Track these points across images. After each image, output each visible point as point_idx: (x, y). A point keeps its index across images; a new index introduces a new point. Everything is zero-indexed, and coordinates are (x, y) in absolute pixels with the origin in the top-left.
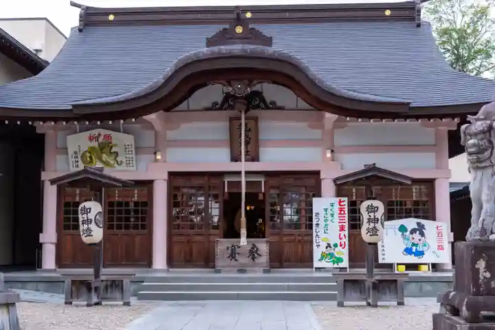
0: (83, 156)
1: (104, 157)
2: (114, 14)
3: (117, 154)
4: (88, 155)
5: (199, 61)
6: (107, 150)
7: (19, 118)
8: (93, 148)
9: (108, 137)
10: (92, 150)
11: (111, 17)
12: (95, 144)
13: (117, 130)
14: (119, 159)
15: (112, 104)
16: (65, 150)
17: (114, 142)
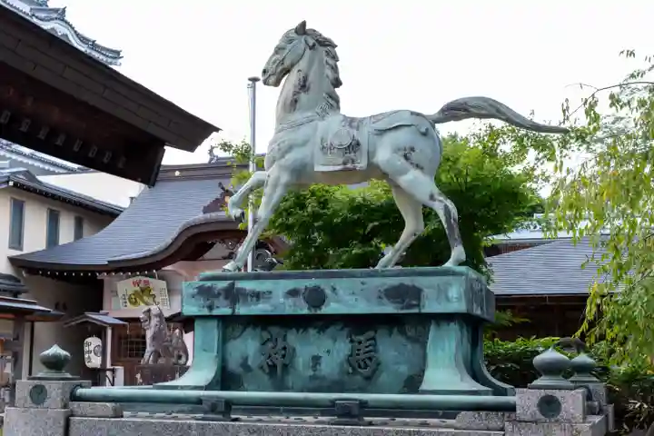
0: (130, 299)
1: (145, 298)
2: (180, 170)
3: (154, 296)
4: (133, 297)
5: (196, 226)
6: (146, 292)
7: (90, 271)
8: (136, 291)
9: (146, 282)
10: (136, 293)
11: (177, 173)
12: (138, 289)
13: (153, 276)
14: (157, 299)
15: (145, 257)
16: (115, 293)
17: (151, 287)
